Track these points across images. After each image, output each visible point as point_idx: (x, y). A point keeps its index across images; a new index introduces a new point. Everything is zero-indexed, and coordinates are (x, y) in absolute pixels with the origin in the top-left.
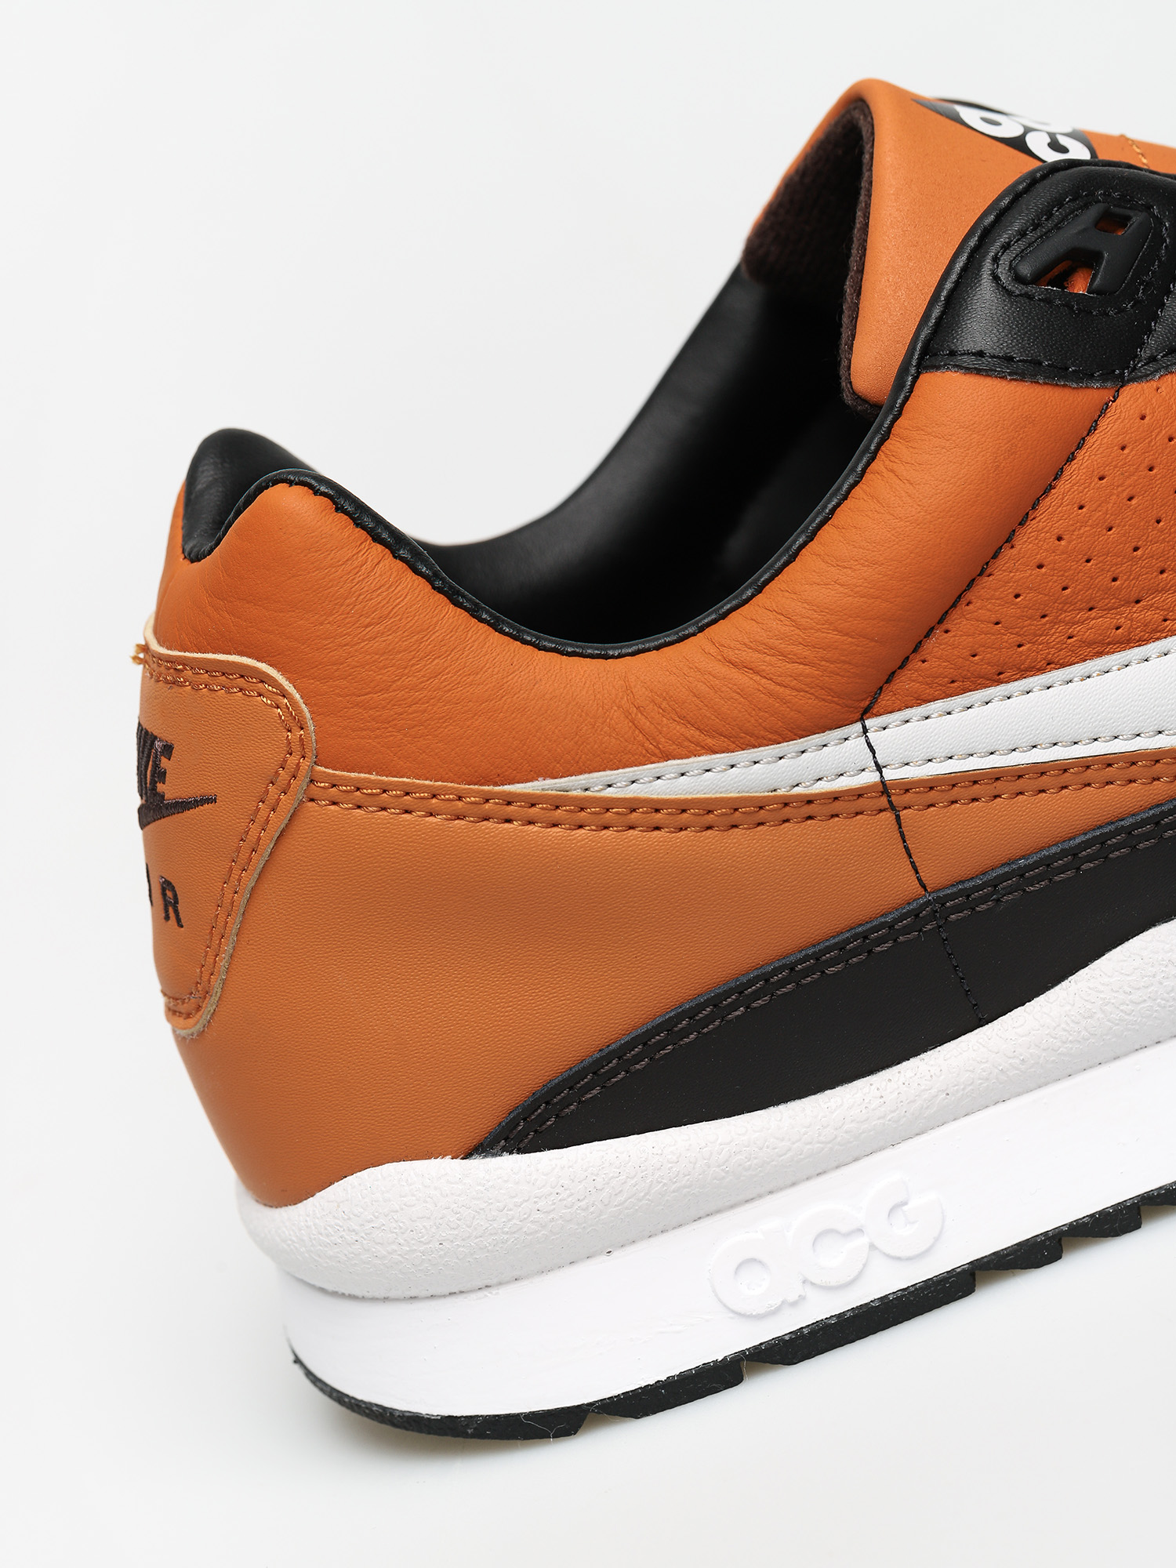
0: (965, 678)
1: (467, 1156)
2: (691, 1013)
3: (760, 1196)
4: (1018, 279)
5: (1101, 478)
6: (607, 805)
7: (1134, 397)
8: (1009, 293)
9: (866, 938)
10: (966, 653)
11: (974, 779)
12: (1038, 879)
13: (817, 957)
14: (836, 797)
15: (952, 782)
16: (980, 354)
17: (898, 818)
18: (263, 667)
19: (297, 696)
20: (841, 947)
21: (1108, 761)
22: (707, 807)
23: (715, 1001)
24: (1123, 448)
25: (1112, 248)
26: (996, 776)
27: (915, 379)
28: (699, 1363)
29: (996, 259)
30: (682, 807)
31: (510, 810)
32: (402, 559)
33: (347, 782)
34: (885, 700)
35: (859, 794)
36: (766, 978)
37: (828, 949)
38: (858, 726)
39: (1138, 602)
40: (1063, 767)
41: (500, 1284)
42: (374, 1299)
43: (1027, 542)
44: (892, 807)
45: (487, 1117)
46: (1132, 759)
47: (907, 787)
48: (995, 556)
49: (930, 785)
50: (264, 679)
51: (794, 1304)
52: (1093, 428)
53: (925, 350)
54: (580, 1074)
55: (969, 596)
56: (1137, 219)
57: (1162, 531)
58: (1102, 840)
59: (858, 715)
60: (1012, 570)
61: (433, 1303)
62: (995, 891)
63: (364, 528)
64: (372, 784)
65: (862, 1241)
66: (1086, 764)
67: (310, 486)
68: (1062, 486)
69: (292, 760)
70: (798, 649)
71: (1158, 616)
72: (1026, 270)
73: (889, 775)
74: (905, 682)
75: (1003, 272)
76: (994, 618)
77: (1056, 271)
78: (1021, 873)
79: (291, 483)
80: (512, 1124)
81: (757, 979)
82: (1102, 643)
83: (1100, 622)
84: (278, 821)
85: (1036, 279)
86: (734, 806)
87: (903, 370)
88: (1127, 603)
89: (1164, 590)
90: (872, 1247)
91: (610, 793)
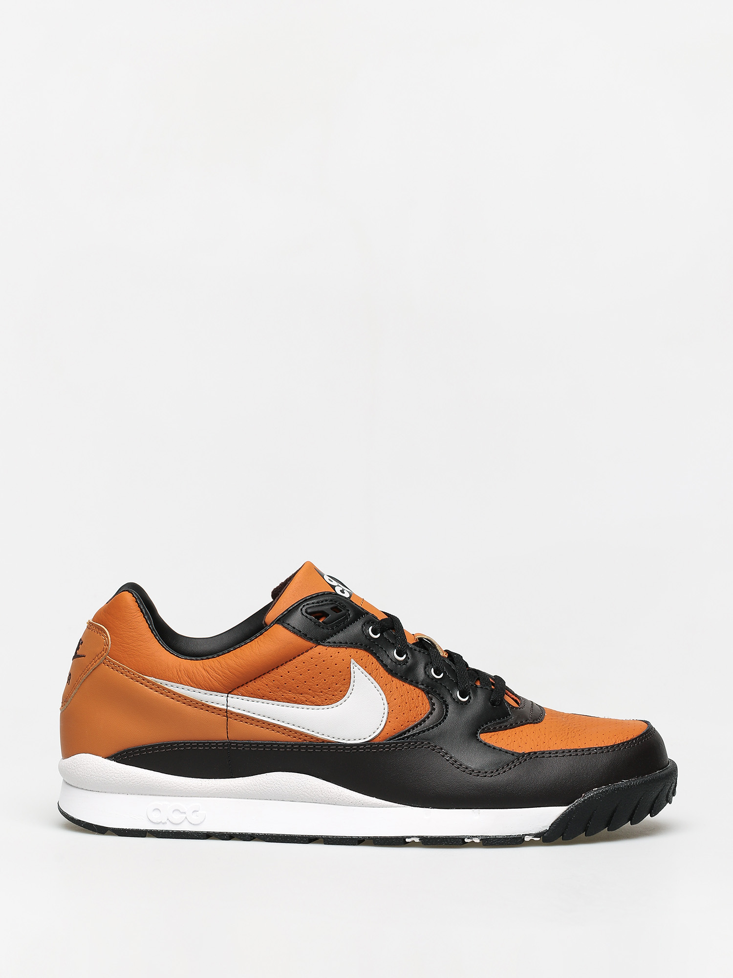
0: (255, 694)
1: (105, 758)
2: (166, 744)
3: (166, 796)
4: (306, 612)
5: (304, 663)
6: (164, 689)
7: (320, 648)
8: (302, 614)
9: (210, 744)
10: (257, 689)
11: (248, 718)
12: (255, 747)
13: (198, 743)
14: (215, 708)
15: (243, 716)
16: (294, 628)
17: (227, 720)
18: (106, 629)
19: (110, 639)
20: (204, 743)
21: (280, 727)
22: (186, 698)
23: (172, 744)
24: (312, 658)
25: (332, 615)
26: (253, 719)
27: (274, 624)
28: (137, 828)
29: (304, 606)
30: (180, 696)
31: (143, 682)
32: (145, 618)
33: (112, 662)
34: (235, 692)
35: (221, 710)
36: (185, 743)
37: (201, 743)
38: (227, 695)
39: (302, 694)
40: (269, 724)
41: (101, 792)
42: (75, 787)
43: (281, 670)
44: (227, 716)
45: (113, 751)
46: (285, 728)
47: (232, 713)
48: (272, 670)
49: (237, 715)
50: (105, 632)
51: (163, 823)
52: (307, 651)
53: (278, 620)
54: (137, 749)
55: (263, 676)
56: (343, 611)
57: (313, 680)
58: (272, 744)
59: (227, 692)
60: (274, 675)
61: (86, 791)
62: (243, 746)
63: (140, 608)
64: (117, 664)
65: (184, 816)
66: (275, 725)
67: (133, 594)
68: (294, 661)
69: (103, 652)
70: (219, 671)
71: (305, 699)
72: (309, 611)
73: (229, 708)
74: (241, 689)
75: (304, 609)
76: (266, 683)
77: (318, 615)
78: (251, 744)
79: (129, 592)
80: (117, 754)
81: (182, 743)
82: (289, 700)
83: (291, 695)
84: (95, 665)
85: (310, 614)
86: (192, 700)
87: (272, 623)
88: (299, 693)
89: (308, 694)
90: (186, 818)
91: (166, 686)
